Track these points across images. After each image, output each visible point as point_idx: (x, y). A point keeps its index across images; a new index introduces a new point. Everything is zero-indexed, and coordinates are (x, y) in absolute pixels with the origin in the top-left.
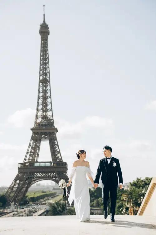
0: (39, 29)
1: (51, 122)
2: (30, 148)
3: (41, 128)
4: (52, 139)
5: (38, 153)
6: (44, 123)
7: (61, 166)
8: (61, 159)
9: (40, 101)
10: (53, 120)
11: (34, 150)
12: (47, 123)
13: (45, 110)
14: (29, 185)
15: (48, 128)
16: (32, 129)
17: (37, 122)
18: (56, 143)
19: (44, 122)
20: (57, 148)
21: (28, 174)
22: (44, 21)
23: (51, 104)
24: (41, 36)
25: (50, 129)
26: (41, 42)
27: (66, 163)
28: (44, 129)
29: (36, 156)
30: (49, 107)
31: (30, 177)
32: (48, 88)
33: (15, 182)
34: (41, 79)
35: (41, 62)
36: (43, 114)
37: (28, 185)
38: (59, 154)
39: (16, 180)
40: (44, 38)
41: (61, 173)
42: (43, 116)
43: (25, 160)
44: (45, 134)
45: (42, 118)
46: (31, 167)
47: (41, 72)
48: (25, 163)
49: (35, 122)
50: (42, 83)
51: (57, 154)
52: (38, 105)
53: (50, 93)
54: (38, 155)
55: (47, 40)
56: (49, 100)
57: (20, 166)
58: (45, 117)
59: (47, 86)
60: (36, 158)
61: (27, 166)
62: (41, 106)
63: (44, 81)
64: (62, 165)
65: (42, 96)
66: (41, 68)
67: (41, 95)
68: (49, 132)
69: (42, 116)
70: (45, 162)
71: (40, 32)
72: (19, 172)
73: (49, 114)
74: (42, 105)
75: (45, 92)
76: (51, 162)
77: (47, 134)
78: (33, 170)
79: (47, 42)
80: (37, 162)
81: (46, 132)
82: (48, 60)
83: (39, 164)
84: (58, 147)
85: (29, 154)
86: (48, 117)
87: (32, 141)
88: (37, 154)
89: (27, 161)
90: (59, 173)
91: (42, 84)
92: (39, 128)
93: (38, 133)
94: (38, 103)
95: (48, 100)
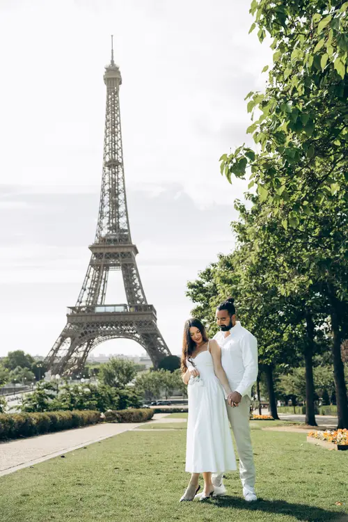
0: (104, 74)
1: (125, 235)
2: (89, 281)
3: (108, 245)
4: (126, 265)
5: (103, 291)
6: (112, 237)
7: (143, 312)
8: (145, 299)
9: (107, 199)
10: (128, 230)
11: (97, 285)
12: (117, 238)
13: (115, 215)
14: (90, 345)
15: (120, 245)
16: (91, 248)
17: (100, 236)
18: (135, 272)
19: (111, 235)
20: (136, 281)
21: (85, 325)
22: (112, 62)
23: (126, 203)
24: (107, 85)
25: (123, 247)
26: (108, 97)
27: (151, 306)
28: (113, 247)
29: (100, 296)
30: (121, 209)
31: (87, 331)
32: (120, 175)
33: (62, 341)
34: (107, 160)
35: (108, 131)
36: (111, 221)
37: (88, 346)
38: (140, 291)
39: (63, 338)
40: (112, 90)
41: (143, 324)
42: (111, 225)
43: (81, 302)
44: (115, 256)
45: (109, 228)
46: (90, 313)
47: (107, 147)
48: (80, 308)
49: (97, 235)
50: (109, 166)
51: (136, 292)
52: (103, 205)
53: (124, 184)
54: (104, 294)
55: (116, 93)
56: (121, 197)
57: (70, 312)
58: (115, 227)
59: (118, 172)
60: (99, 300)
61: (83, 312)
62: (108, 207)
63: (112, 163)
64: (145, 310)
65: (109, 190)
66: (108, 142)
67: (107, 187)
68: (122, 253)
69: (109, 223)
70: (115, 306)
71: (105, 79)
72: (68, 322)
73: (122, 220)
74: (109, 205)
75: (114, 183)
76: (125, 306)
77: (118, 256)
78: (93, 319)
79: (118, 96)
80: (101, 305)
81: (116, 253)
82: (119, 127)
83: (104, 308)
84: (137, 279)
85: (88, 291)
86: (121, 226)
87: (92, 269)
88: (101, 292)
89: (83, 304)
90: (140, 325)
91: (109, 169)
92: (103, 246)
93: (101, 254)
94: (102, 201)
95: (119, 197)
